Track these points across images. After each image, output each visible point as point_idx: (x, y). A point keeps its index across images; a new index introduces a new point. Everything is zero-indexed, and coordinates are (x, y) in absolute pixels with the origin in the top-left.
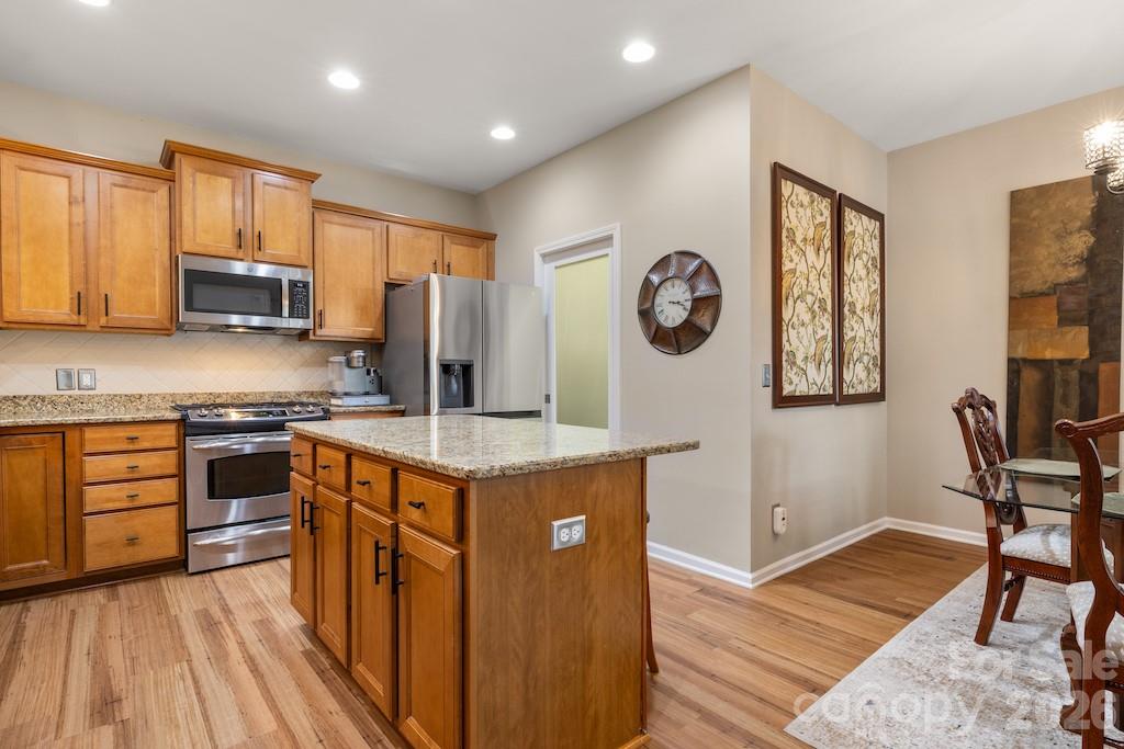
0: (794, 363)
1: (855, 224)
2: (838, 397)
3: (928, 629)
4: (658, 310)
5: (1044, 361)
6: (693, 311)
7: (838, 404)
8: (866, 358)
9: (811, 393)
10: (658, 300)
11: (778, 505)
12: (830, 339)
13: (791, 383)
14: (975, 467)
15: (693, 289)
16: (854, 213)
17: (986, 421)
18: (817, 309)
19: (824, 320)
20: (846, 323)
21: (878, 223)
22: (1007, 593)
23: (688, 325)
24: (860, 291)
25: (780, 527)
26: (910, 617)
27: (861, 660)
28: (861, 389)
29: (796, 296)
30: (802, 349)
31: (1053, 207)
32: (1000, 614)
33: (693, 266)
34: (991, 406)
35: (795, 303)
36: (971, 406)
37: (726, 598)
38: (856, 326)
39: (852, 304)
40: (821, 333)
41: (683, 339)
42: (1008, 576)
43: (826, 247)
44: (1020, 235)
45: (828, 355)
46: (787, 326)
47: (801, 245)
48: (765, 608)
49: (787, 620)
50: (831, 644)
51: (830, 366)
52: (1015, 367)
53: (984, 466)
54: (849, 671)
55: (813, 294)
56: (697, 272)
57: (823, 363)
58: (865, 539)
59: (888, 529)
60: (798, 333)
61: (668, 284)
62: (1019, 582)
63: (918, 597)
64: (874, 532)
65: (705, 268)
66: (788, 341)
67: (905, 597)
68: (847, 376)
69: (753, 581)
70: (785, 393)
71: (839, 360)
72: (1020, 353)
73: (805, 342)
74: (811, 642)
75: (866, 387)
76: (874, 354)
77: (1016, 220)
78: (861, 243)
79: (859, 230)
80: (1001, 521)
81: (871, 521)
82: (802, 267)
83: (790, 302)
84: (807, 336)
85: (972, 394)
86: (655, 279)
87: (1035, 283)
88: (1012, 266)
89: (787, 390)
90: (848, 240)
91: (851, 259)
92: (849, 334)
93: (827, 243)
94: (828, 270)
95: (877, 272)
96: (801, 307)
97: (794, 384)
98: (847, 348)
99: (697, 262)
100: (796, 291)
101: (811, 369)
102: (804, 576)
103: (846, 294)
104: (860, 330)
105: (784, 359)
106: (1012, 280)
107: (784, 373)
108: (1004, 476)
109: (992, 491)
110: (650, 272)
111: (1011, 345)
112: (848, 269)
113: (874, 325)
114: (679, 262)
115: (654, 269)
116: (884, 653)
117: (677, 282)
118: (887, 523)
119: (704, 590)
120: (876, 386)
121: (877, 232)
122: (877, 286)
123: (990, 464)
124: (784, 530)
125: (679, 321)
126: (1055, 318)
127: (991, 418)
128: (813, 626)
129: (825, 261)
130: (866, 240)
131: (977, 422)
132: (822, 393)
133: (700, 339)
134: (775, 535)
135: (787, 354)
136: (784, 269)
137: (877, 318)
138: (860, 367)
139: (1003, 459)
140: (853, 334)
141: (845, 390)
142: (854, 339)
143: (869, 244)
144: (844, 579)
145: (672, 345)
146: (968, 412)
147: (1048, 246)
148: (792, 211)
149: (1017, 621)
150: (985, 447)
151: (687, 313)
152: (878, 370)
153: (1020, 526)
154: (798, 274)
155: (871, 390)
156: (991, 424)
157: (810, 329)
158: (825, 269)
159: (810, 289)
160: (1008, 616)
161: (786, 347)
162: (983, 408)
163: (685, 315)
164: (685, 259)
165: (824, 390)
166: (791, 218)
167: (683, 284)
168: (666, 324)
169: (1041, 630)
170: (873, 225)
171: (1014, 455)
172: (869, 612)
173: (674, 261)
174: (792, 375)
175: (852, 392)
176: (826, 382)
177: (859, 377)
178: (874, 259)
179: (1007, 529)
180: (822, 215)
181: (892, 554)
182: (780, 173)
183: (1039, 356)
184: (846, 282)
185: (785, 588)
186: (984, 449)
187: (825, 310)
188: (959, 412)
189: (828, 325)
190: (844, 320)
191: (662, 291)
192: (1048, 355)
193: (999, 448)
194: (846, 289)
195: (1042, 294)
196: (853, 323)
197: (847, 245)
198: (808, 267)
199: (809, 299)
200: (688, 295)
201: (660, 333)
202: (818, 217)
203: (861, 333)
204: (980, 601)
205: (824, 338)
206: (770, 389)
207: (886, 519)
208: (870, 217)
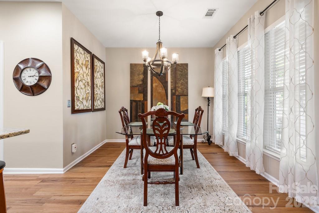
0: (79, 100)
1: (97, 63)
2: (93, 109)
3: (114, 168)
4: (23, 78)
5: (136, 101)
6: (39, 80)
7: (93, 112)
8: (100, 99)
9: (85, 109)
10: (23, 75)
11: (74, 144)
12: (90, 93)
13: (78, 106)
14: (123, 126)
15: (39, 73)
16: (97, 60)
17: (126, 114)
18: (86, 85)
19: (88, 88)
20: (95, 89)
21: (103, 65)
22: (130, 154)
23: (37, 85)
24: (99, 81)
25: (74, 150)
26: (110, 166)
27: (96, 185)
28: (99, 107)
29: (79, 80)
30: (81, 96)
31: (137, 69)
32: (129, 158)
33: (39, 64)
34: (127, 111)
35: (79, 82)
36: (123, 111)
37: (52, 181)
38: (98, 90)
39: (97, 85)
40: (87, 92)
41: (35, 90)
42: (130, 150)
43: (89, 68)
44: (132, 74)
45: (90, 98)
46: (76, 89)
47: (81, 65)
48: (67, 179)
49: (75, 181)
50: (88, 183)
51: (90, 101)
52: (132, 102)
53: (125, 125)
54: (92, 191)
55: (85, 80)
56: (41, 67)
57: (88, 100)
58: (100, 147)
59: (107, 143)
60: (80, 91)
61: (28, 69)
62: (132, 150)
63: (112, 160)
64: (103, 144)
65: (44, 66)
66: (77, 93)
67: (109, 161)
68: (95, 104)
69: (64, 171)
70: (76, 109)
71: (93, 99)
72: (132, 99)
73: (83, 94)
74: (82, 185)
75: (100, 106)
76: (102, 98)
77: (131, 70)
78: (99, 69)
79: (98, 65)
80: (129, 137)
81: (102, 141)
82: (81, 72)
83: (77, 81)
84: (82, 92)
85: (123, 108)
86: (22, 67)
87: (134, 84)
88: (131, 80)
89: (76, 108)
90: (95, 67)
91: (96, 72)
92: (96, 93)
93: (89, 66)
94: (89, 74)
95: (103, 77)
96: (81, 83)
97: (79, 106)
98: (95, 96)
99: (41, 63)
100: (79, 79)
101: (85, 102)
102: (82, 164)
103: (95, 81)
104: (99, 91)
105: (75, 98)
106: (131, 83)
107: (75, 103)
108: (129, 127)
109: (127, 130)
110: (19, 63)
111: (131, 97)
112: (95, 75)
113: (103, 91)
114: (33, 62)
115: (21, 62)
116: (103, 180)
117: (32, 69)
118: (106, 141)
119: (43, 180)
120: (103, 106)
121: (103, 67)
122: (103, 81)
123: (127, 124)
124: (76, 151)
125: (33, 84)
126: (138, 92)
127: (127, 114)
128: (83, 180)
129: (89, 71)
130: (100, 68)
131: (124, 115)
132: (88, 108)
133: (43, 91)
134: (73, 153)
135: (76, 97)
136: (75, 71)
137: (103, 89)
138: (99, 101)
139: (129, 123)
140: (97, 93)
141: (95, 107)
142: (97, 94)
143: (101, 69)
144: (94, 160)
145: (30, 92)
146: (122, 112)
147: (137, 77)
148: (78, 55)
149: (132, 159)
150: (125, 120)
151: (37, 81)
152: (104, 102)
153: (132, 138)
154: (80, 74)
155: (102, 107)
156: (127, 115)
157: (84, 90)
158: (89, 73)
159: (84, 78)
160: (130, 159)
161: (76, 95)
162: (125, 111)
163: (36, 81)
164: (36, 61)
165: (89, 108)
166: (77, 56)
167: (35, 70)
168: (27, 84)
169: (136, 160)
170: (102, 65)
171: (131, 121)
172: (100, 168)
173: (31, 61)
174: (78, 103)
175: (97, 108)
176: (89, 105)
177: (98, 104)
178: (102, 73)
179: (130, 139)
180: (88, 58)
181: (107, 149)
182: (73, 42)
183: (135, 100)
184: (95, 78)
185: (75, 169)
186: (125, 121)
187: (89, 85)
188: (120, 112)
189: (90, 89)
190: (94, 88)
191: (25, 71)
192: (137, 99)
193: (128, 120)
194: (95, 80)
195: (136, 87)
196: (97, 89)
197: (95, 68)
198: (83, 72)
199: (84, 81)
200: (37, 74)
201: (24, 87)
202: (86, 58)
203: (99, 92)
204: (125, 156)
205: (89, 93)
206: (70, 108)
207: (106, 140)
208: (101, 63)
